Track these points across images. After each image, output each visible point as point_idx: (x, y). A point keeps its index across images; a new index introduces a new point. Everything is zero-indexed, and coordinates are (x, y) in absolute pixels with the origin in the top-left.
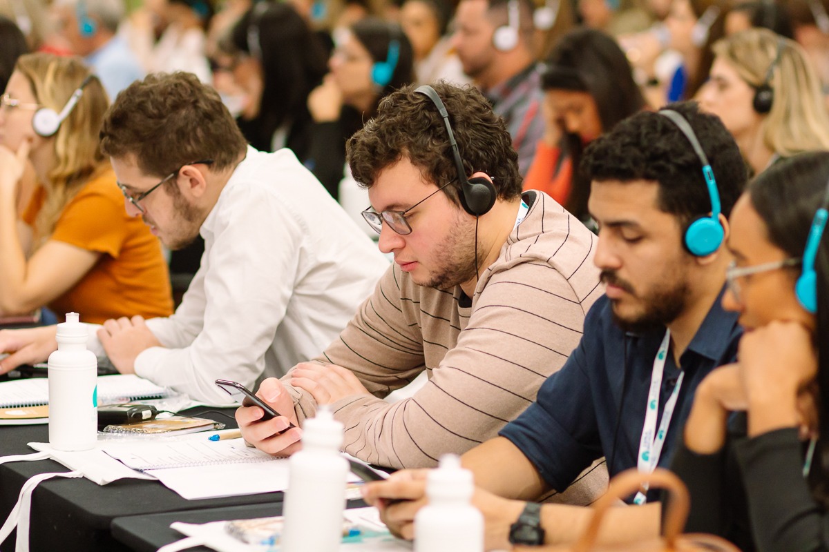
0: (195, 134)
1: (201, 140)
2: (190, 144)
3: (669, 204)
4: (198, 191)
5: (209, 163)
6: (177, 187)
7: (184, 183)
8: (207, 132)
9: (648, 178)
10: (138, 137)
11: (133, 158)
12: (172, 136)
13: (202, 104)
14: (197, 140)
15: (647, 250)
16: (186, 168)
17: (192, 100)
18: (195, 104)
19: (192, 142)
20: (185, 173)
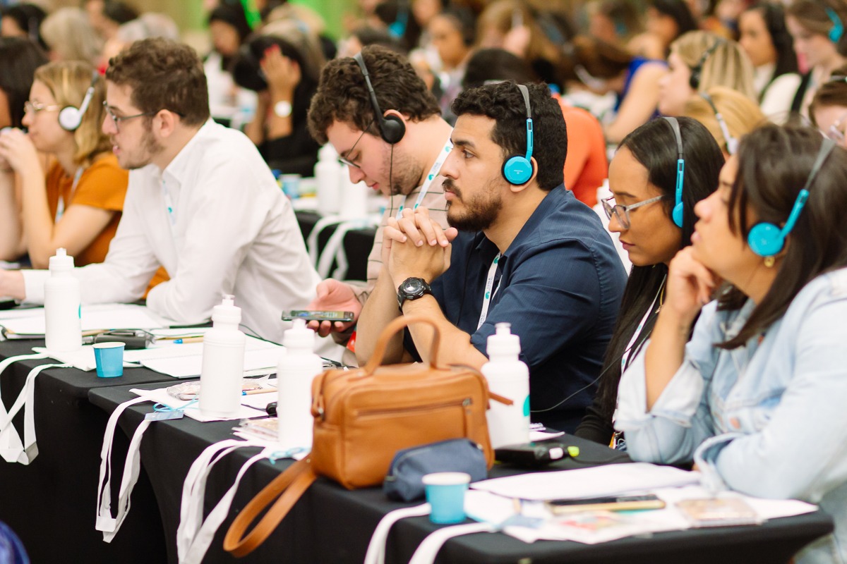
0: (182, 90)
1: (184, 97)
2: (174, 96)
3: (500, 138)
4: (165, 133)
5: (182, 115)
6: (151, 123)
7: (157, 123)
8: (190, 94)
9: (490, 116)
10: (139, 75)
11: (129, 90)
12: (165, 86)
13: (194, 72)
14: (181, 96)
15: (477, 167)
16: (165, 112)
17: (189, 66)
18: (189, 69)
19: (177, 96)
20: (162, 116)
